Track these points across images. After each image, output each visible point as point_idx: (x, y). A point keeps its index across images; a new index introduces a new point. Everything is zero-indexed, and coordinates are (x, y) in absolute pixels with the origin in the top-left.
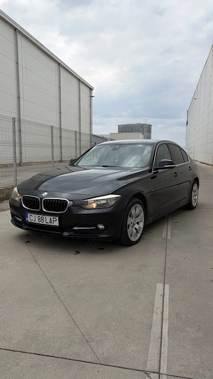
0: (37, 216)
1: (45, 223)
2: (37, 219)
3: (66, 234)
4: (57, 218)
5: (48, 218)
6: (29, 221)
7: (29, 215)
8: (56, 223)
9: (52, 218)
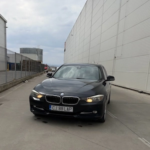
0: (58, 107)
1: (63, 110)
2: (58, 108)
3: (75, 116)
4: (72, 108)
5: (66, 108)
6: (52, 109)
7: (52, 106)
8: (72, 111)
9: (69, 107)
